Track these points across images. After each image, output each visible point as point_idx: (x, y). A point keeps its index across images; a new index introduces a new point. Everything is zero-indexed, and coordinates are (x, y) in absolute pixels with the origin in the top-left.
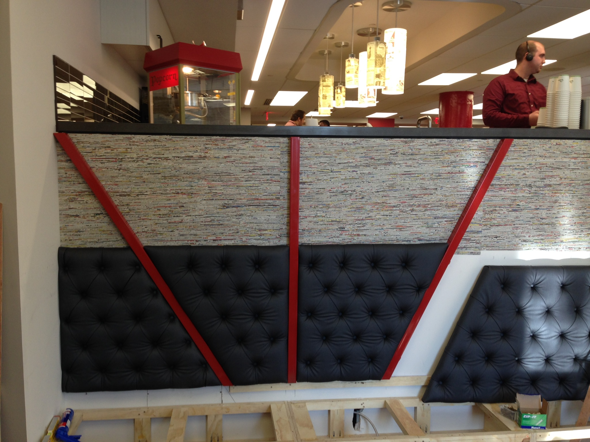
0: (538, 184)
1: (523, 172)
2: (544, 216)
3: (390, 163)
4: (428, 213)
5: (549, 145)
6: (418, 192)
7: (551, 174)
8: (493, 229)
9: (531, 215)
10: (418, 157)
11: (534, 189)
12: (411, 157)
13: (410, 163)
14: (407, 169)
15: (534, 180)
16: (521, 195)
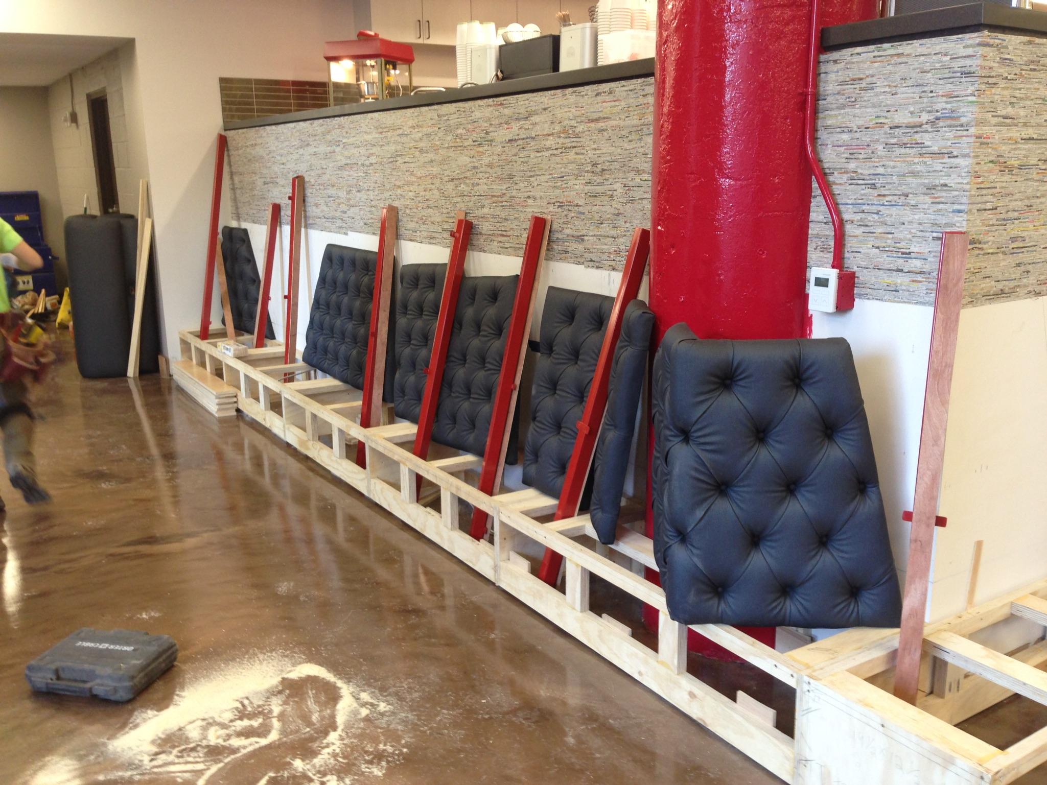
0: (367, 163)
1: (359, 150)
2: (372, 198)
3: (308, 145)
4: (325, 191)
5: (368, 120)
6: (319, 172)
7: (371, 151)
8: (352, 209)
9: (366, 197)
10: (317, 138)
11: (365, 168)
12: (314, 138)
13: (315, 143)
14: (315, 150)
15: (364, 158)
16: (360, 174)
